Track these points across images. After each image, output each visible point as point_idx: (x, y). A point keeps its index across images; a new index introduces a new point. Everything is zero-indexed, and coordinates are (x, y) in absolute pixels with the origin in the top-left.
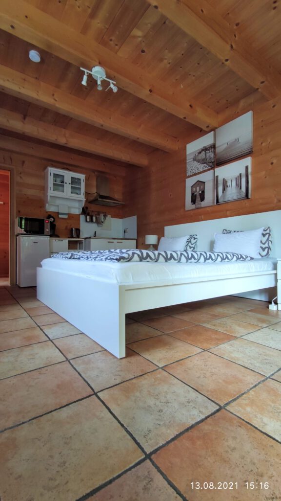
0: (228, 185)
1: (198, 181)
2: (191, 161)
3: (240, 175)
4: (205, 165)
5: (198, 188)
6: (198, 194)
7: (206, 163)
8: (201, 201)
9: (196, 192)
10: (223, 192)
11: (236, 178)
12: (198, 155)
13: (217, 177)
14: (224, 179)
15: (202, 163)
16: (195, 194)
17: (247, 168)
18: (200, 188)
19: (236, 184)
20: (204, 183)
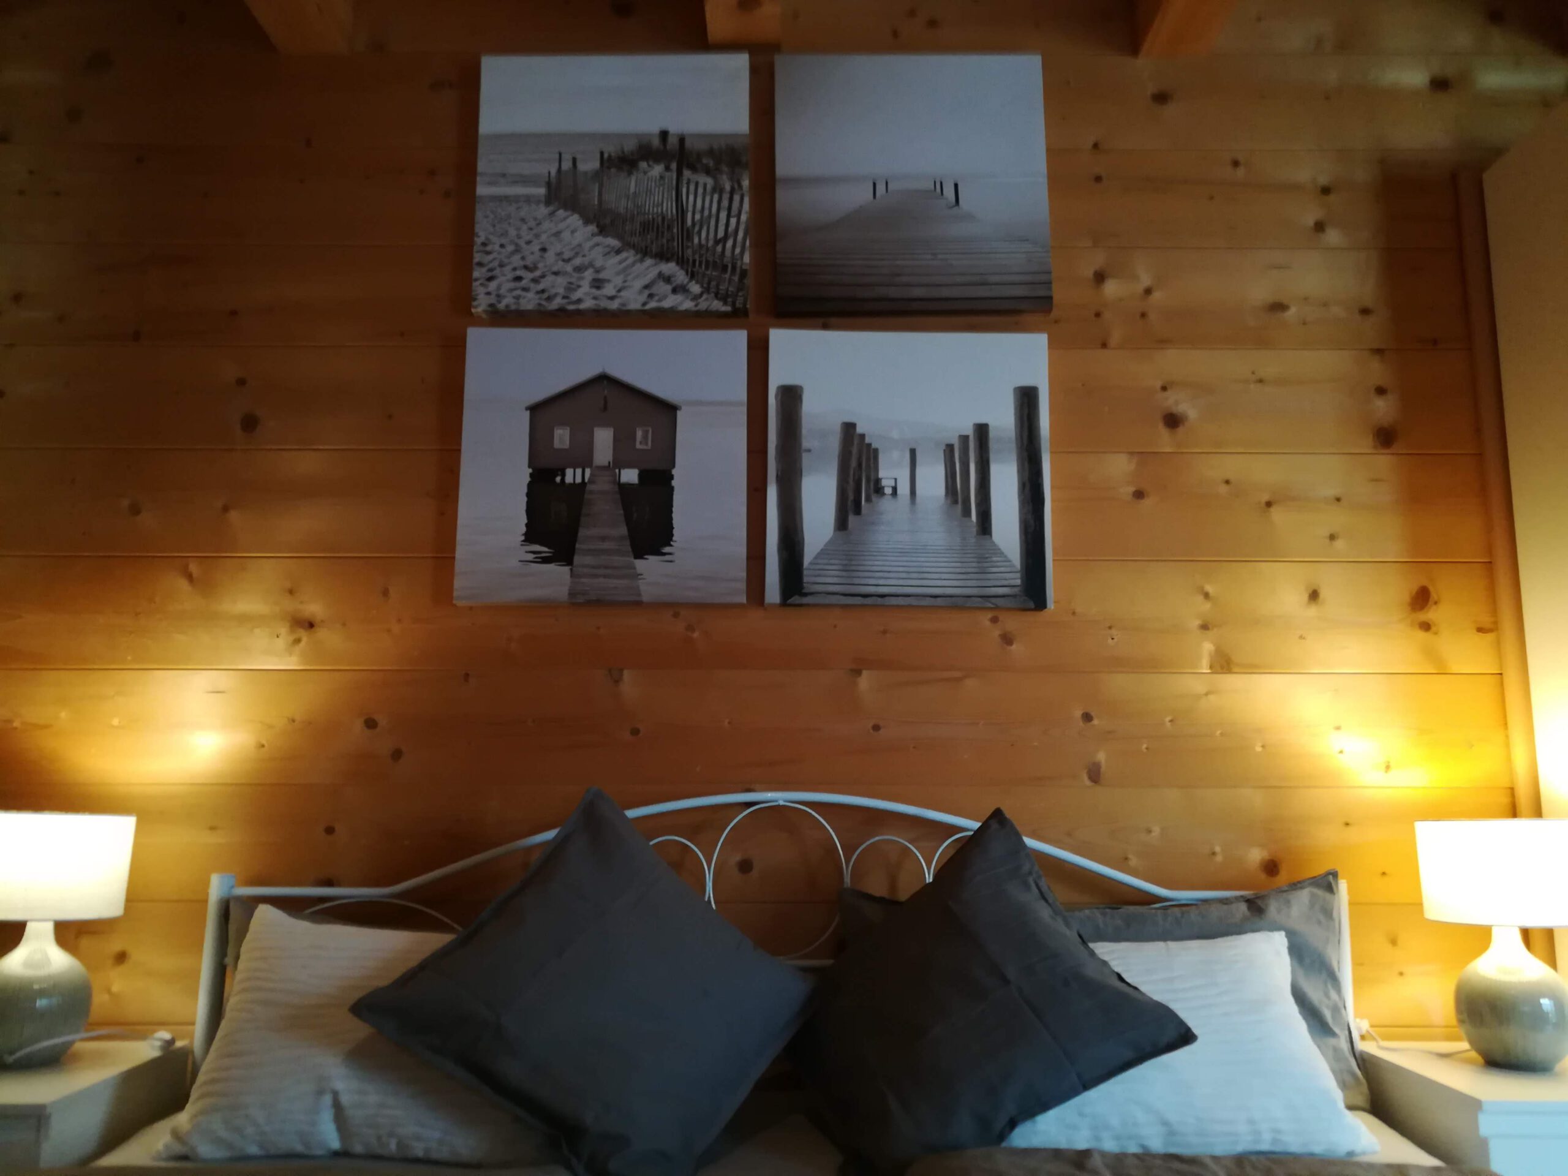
0: (887, 483)
1: (603, 379)
2: (528, 199)
3: (982, 430)
4: (669, 268)
5: (603, 440)
6: (603, 485)
7: (682, 262)
8: (639, 555)
9: (585, 460)
10: (842, 524)
11: (950, 448)
12: (597, 175)
13: (791, 395)
14: (849, 428)
15: (644, 253)
16: (572, 476)
17: (1027, 398)
18: (622, 442)
19: (951, 489)
20: (669, 410)
